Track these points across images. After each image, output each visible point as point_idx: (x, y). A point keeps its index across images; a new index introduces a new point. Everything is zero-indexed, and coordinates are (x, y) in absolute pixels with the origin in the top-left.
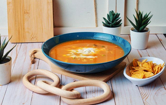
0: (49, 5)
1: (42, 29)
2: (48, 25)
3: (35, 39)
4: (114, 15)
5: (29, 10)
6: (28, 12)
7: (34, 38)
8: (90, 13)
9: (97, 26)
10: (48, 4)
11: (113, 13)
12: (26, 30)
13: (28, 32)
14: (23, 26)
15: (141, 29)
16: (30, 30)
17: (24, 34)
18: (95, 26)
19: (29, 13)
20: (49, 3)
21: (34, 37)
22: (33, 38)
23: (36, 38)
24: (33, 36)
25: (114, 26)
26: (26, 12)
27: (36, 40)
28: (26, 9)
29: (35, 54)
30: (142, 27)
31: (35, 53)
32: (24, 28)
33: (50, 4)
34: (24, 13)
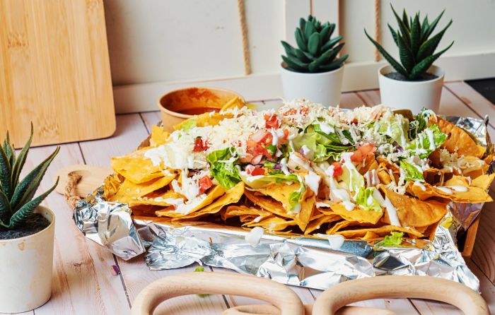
0: (92, 10)
1: (75, 96)
2: (95, 80)
3: (52, 133)
4: (319, 28)
5: (23, 36)
6: (21, 42)
7: (50, 130)
8: (223, 28)
9: (249, 72)
10: (88, 7)
11: (316, 24)
12: (19, 105)
13: (27, 111)
14: (8, 90)
15: (417, 70)
16: (32, 101)
17: (11, 118)
18: (242, 72)
19: (24, 45)
20: (93, 4)
21: (49, 128)
22: (44, 129)
23: (54, 130)
24: (46, 123)
25: (321, 67)
26: (13, 40)
27: (58, 137)
28: (11, 30)
29: (80, 186)
30: (422, 64)
31: (79, 180)
32: (10, 99)
33: (95, 10)
34: (7, 43)
